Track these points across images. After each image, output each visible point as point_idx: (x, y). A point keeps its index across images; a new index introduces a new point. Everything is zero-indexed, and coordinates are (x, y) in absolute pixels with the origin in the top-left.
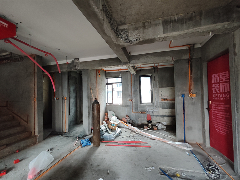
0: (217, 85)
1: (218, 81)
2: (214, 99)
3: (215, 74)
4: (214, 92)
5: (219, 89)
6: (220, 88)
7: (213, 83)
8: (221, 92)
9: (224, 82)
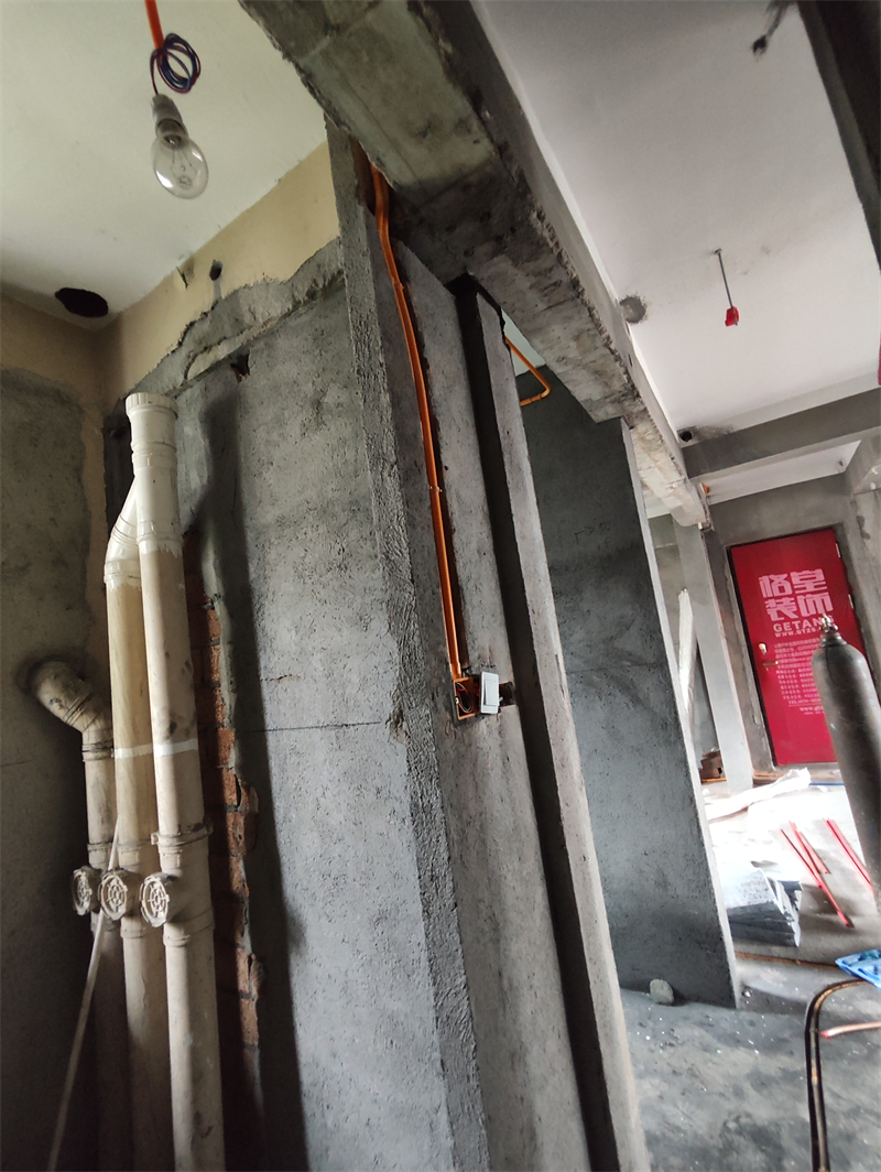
0: (786, 601)
1: (789, 591)
2: (778, 635)
3: (772, 577)
4: (774, 617)
5: (795, 609)
6: (798, 608)
7: (768, 599)
8: (804, 613)
9: (812, 593)
